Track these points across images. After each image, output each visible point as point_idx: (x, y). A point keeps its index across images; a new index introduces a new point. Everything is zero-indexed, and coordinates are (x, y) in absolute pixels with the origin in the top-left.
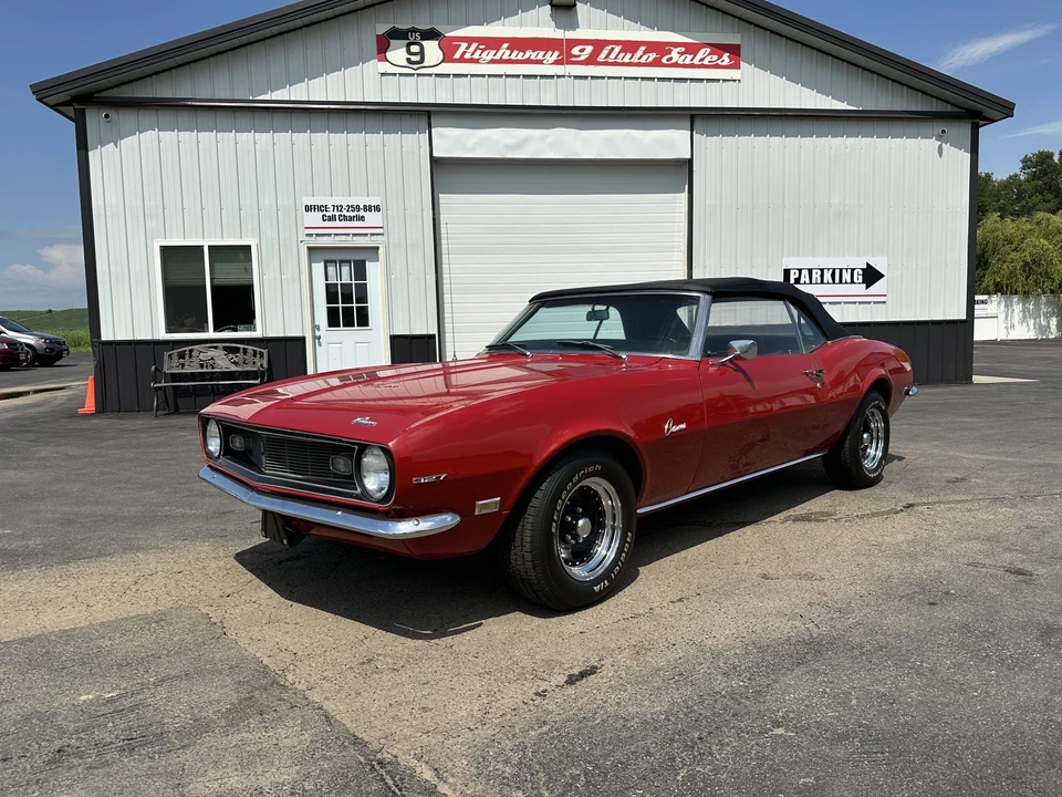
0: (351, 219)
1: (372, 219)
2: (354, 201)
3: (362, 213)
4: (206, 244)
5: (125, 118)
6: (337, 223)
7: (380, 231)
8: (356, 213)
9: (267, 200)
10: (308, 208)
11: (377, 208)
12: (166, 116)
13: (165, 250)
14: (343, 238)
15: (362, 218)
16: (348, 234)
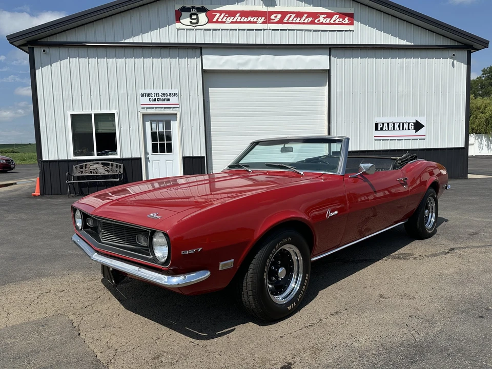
0: (163, 100)
1: (174, 100)
2: (160, 92)
3: (168, 97)
4: (93, 113)
5: (54, 51)
6: (157, 102)
7: (178, 106)
8: (165, 97)
9: (122, 91)
10: (142, 95)
11: (176, 95)
12: (73, 51)
13: (73, 116)
14: (160, 109)
15: (169, 100)
16: (162, 108)
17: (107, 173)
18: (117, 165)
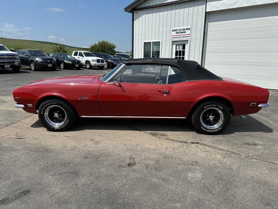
0: (182, 33)
1: (188, 32)
2: (181, 28)
3: (185, 31)
4: (152, 41)
5: (140, 12)
6: (179, 34)
7: (189, 35)
8: (183, 31)
9: (165, 29)
10: (173, 31)
11: (189, 29)
12: (147, 11)
13: (144, 43)
14: (180, 38)
15: (185, 32)
16: (181, 37)
17: (154, 72)
18: (158, 68)
